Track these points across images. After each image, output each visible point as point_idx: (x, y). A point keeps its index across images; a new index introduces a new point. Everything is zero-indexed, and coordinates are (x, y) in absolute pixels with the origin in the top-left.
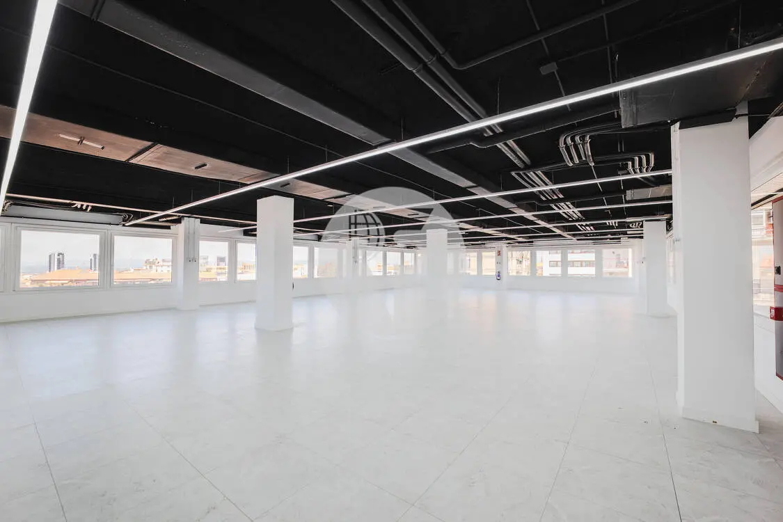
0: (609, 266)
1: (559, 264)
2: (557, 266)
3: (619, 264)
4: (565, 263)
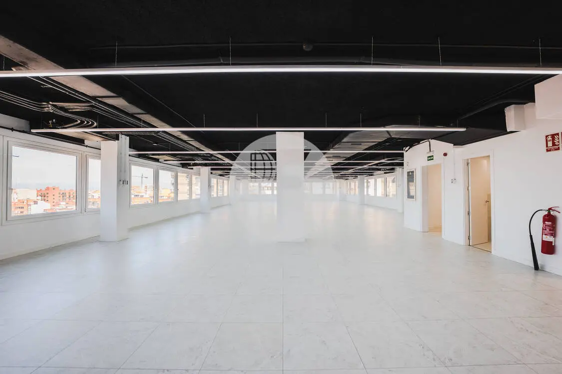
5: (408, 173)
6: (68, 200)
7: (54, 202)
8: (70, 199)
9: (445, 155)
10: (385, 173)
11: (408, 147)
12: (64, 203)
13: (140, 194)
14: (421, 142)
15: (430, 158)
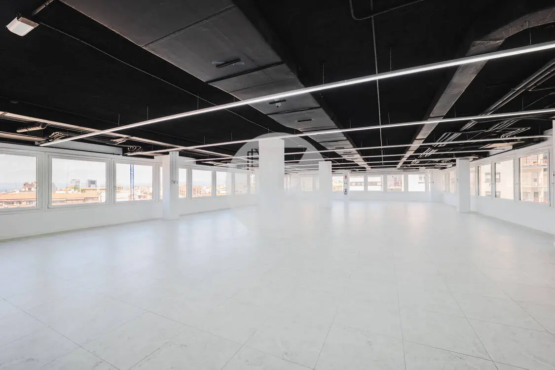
0: (391, 186)
1: (363, 184)
2: (361, 185)
3: (396, 184)
4: (366, 184)
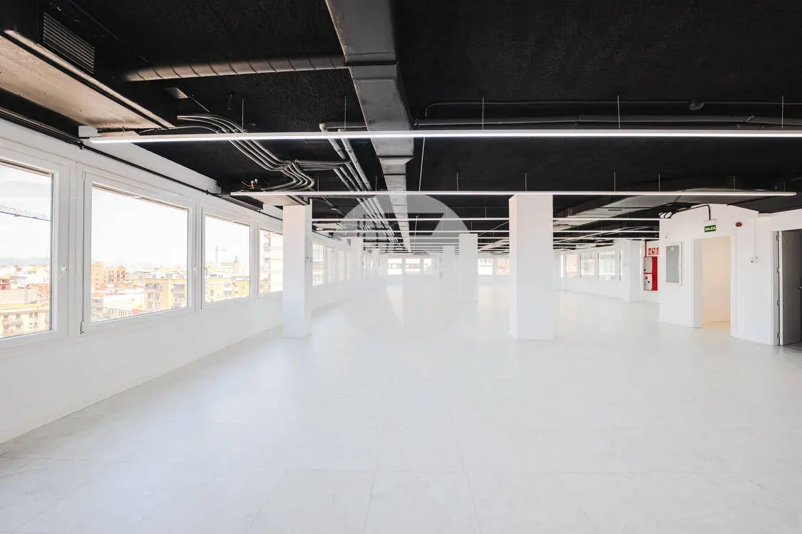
5: (668, 248)
6: (115, 281)
7: (97, 284)
8: (118, 280)
9: (739, 224)
10: (597, 246)
11: (670, 214)
12: (113, 286)
13: (218, 274)
14: (692, 207)
15: (710, 229)
